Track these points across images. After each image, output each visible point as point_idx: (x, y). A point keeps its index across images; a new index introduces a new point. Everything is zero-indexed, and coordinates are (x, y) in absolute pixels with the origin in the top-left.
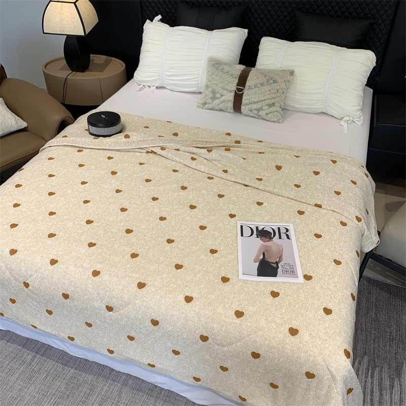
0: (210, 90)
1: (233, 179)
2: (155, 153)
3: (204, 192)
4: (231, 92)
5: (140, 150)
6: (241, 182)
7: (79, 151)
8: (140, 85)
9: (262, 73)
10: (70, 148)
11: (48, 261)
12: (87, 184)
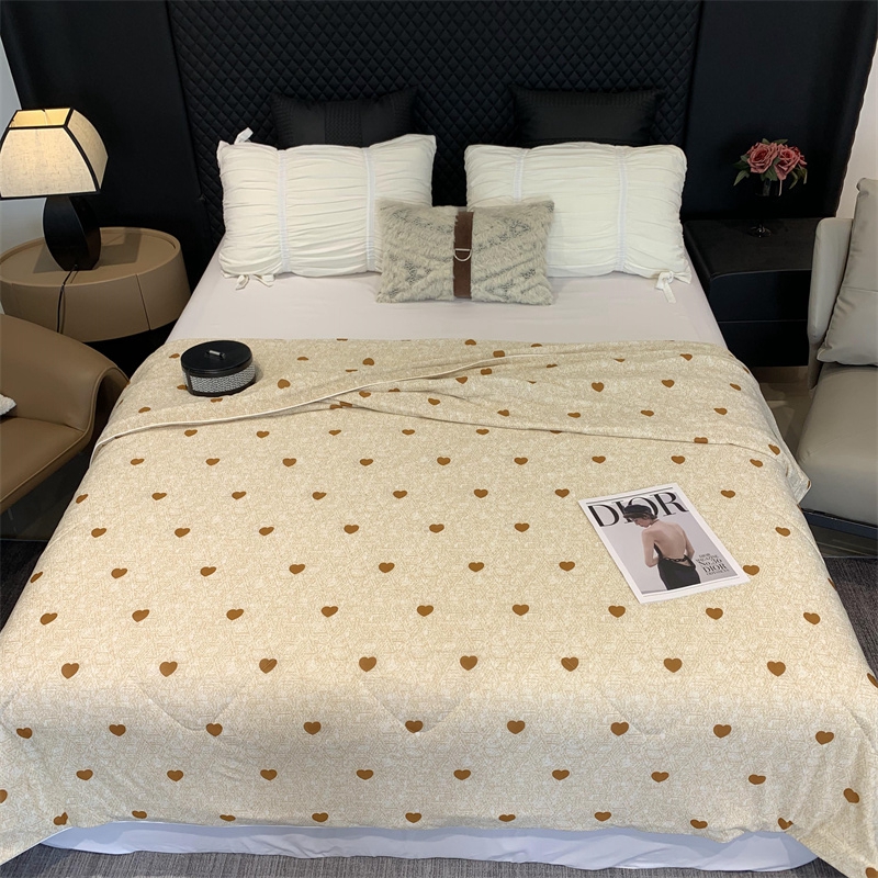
0: (402, 262)
1: (529, 425)
2: (349, 406)
3: (486, 459)
4: (445, 260)
5: (316, 407)
6: (545, 427)
7: (189, 434)
8: (237, 276)
10: (165, 432)
11: (256, 667)
12: (247, 497)
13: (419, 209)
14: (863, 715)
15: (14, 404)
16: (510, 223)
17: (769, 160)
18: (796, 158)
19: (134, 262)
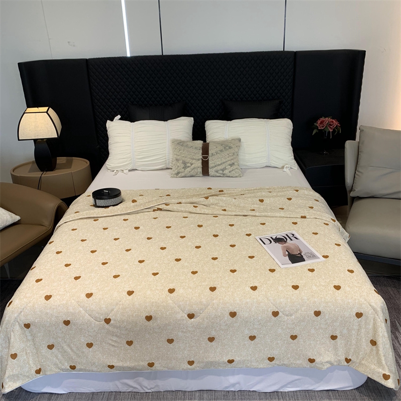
0: (181, 161)
1: (234, 213)
2: (161, 210)
3: (217, 225)
4: (198, 160)
5: (147, 210)
6: (241, 214)
7: (95, 220)
8: (113, 171)
9: (219, 144)
10: (85, 220)
11: (126, 294)
12: (120, 239)
13: (187, 141)
14: (373, 304)
15: (20, 218)
16: (224, 145)
17: (325, 124)
18: (336, 123)
19: (70, 168)
